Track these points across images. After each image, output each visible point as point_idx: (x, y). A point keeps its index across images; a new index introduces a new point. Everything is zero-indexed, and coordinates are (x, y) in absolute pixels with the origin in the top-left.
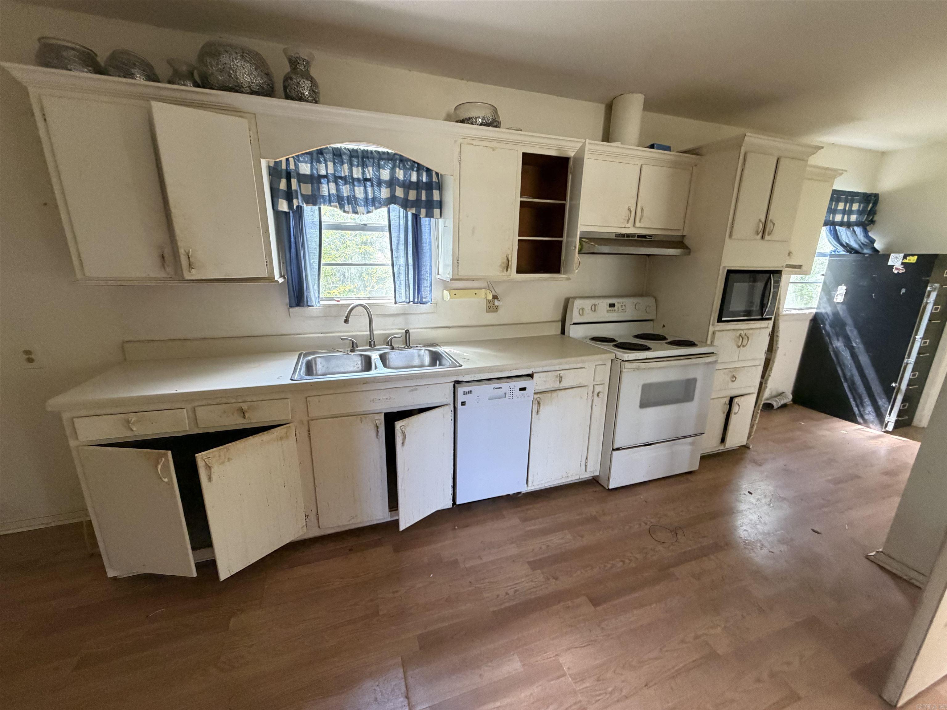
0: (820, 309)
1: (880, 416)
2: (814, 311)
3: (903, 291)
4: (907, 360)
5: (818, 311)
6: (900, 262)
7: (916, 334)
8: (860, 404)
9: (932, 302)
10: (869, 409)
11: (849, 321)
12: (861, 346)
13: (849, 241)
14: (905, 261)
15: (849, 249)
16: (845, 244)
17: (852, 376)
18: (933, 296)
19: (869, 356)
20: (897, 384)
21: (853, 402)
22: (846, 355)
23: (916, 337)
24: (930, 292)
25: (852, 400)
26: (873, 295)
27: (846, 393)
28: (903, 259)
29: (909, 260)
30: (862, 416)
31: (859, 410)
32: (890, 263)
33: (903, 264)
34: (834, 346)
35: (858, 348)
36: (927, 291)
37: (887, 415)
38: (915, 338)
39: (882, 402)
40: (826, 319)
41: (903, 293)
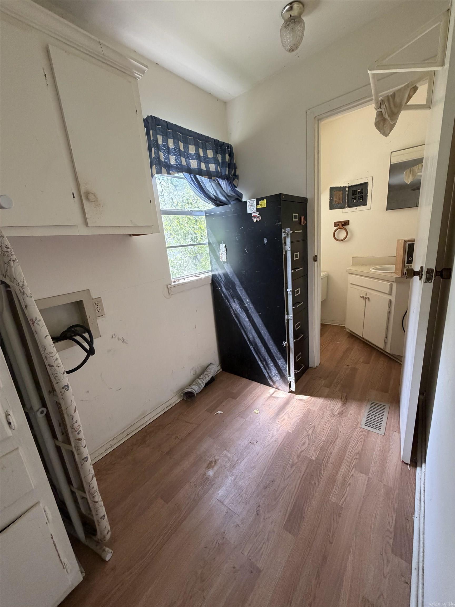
0: (214, 271)
1: (283, 377)
2: (210, 274)
3: (266, 241)
4: (287, 316)
5: (213, 273)
6: (255, 210)
7: (287, 288)
8: (267, 366)
9: (289, 249)
10: (274, 370)
11: (237, 281)
12: (251, 306)
13: (217, 194)
14: (259, 206)
15: (217, 202)
16: (214, 197)
17: (253, 337)
18: (288, 241)
19: (259, 315)
20: (286, 343)
21: (262, 365)
22: (243, 316)
23: (288, 290)
24: (285, 238)
25: (260, 362)
26: (246, 249)
27: (254, 356)
28: (257, 205)
29: (261, 205)
30: (271, 378)
31: (268, 373)
32: (249, 212)
33: (258, 210)
34: (233, 308)
35: (250, 307)
36: (283, 238)
37: (288, 375)
38: (287, 292)
39: (281, 362)
40: (221, 282)
41: (266, 243)
